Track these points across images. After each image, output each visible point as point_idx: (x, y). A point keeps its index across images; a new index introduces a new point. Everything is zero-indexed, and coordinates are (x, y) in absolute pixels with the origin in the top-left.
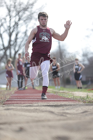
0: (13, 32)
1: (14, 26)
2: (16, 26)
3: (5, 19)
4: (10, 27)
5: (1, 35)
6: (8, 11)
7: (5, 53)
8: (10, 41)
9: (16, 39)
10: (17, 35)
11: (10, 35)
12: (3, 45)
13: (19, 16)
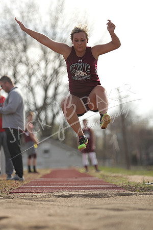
0: (50, 83)
1: (51, 75)
2: (55, 76)
3: (38, 65)
4: (45, 77)
5: (32, 88)
6: (43, 53)
7: (38, 116)
8: (46, 98)
9: (55, 95)
10: (56, 88)
11: (46, 89)
12: (35, 104)
13: (60, 59)
